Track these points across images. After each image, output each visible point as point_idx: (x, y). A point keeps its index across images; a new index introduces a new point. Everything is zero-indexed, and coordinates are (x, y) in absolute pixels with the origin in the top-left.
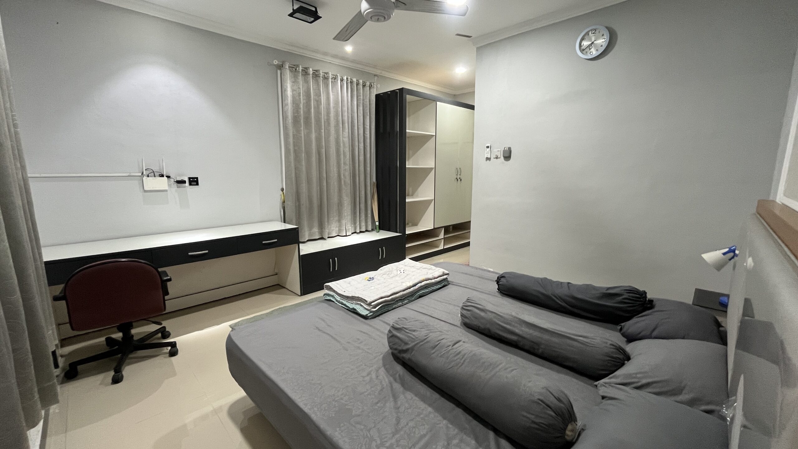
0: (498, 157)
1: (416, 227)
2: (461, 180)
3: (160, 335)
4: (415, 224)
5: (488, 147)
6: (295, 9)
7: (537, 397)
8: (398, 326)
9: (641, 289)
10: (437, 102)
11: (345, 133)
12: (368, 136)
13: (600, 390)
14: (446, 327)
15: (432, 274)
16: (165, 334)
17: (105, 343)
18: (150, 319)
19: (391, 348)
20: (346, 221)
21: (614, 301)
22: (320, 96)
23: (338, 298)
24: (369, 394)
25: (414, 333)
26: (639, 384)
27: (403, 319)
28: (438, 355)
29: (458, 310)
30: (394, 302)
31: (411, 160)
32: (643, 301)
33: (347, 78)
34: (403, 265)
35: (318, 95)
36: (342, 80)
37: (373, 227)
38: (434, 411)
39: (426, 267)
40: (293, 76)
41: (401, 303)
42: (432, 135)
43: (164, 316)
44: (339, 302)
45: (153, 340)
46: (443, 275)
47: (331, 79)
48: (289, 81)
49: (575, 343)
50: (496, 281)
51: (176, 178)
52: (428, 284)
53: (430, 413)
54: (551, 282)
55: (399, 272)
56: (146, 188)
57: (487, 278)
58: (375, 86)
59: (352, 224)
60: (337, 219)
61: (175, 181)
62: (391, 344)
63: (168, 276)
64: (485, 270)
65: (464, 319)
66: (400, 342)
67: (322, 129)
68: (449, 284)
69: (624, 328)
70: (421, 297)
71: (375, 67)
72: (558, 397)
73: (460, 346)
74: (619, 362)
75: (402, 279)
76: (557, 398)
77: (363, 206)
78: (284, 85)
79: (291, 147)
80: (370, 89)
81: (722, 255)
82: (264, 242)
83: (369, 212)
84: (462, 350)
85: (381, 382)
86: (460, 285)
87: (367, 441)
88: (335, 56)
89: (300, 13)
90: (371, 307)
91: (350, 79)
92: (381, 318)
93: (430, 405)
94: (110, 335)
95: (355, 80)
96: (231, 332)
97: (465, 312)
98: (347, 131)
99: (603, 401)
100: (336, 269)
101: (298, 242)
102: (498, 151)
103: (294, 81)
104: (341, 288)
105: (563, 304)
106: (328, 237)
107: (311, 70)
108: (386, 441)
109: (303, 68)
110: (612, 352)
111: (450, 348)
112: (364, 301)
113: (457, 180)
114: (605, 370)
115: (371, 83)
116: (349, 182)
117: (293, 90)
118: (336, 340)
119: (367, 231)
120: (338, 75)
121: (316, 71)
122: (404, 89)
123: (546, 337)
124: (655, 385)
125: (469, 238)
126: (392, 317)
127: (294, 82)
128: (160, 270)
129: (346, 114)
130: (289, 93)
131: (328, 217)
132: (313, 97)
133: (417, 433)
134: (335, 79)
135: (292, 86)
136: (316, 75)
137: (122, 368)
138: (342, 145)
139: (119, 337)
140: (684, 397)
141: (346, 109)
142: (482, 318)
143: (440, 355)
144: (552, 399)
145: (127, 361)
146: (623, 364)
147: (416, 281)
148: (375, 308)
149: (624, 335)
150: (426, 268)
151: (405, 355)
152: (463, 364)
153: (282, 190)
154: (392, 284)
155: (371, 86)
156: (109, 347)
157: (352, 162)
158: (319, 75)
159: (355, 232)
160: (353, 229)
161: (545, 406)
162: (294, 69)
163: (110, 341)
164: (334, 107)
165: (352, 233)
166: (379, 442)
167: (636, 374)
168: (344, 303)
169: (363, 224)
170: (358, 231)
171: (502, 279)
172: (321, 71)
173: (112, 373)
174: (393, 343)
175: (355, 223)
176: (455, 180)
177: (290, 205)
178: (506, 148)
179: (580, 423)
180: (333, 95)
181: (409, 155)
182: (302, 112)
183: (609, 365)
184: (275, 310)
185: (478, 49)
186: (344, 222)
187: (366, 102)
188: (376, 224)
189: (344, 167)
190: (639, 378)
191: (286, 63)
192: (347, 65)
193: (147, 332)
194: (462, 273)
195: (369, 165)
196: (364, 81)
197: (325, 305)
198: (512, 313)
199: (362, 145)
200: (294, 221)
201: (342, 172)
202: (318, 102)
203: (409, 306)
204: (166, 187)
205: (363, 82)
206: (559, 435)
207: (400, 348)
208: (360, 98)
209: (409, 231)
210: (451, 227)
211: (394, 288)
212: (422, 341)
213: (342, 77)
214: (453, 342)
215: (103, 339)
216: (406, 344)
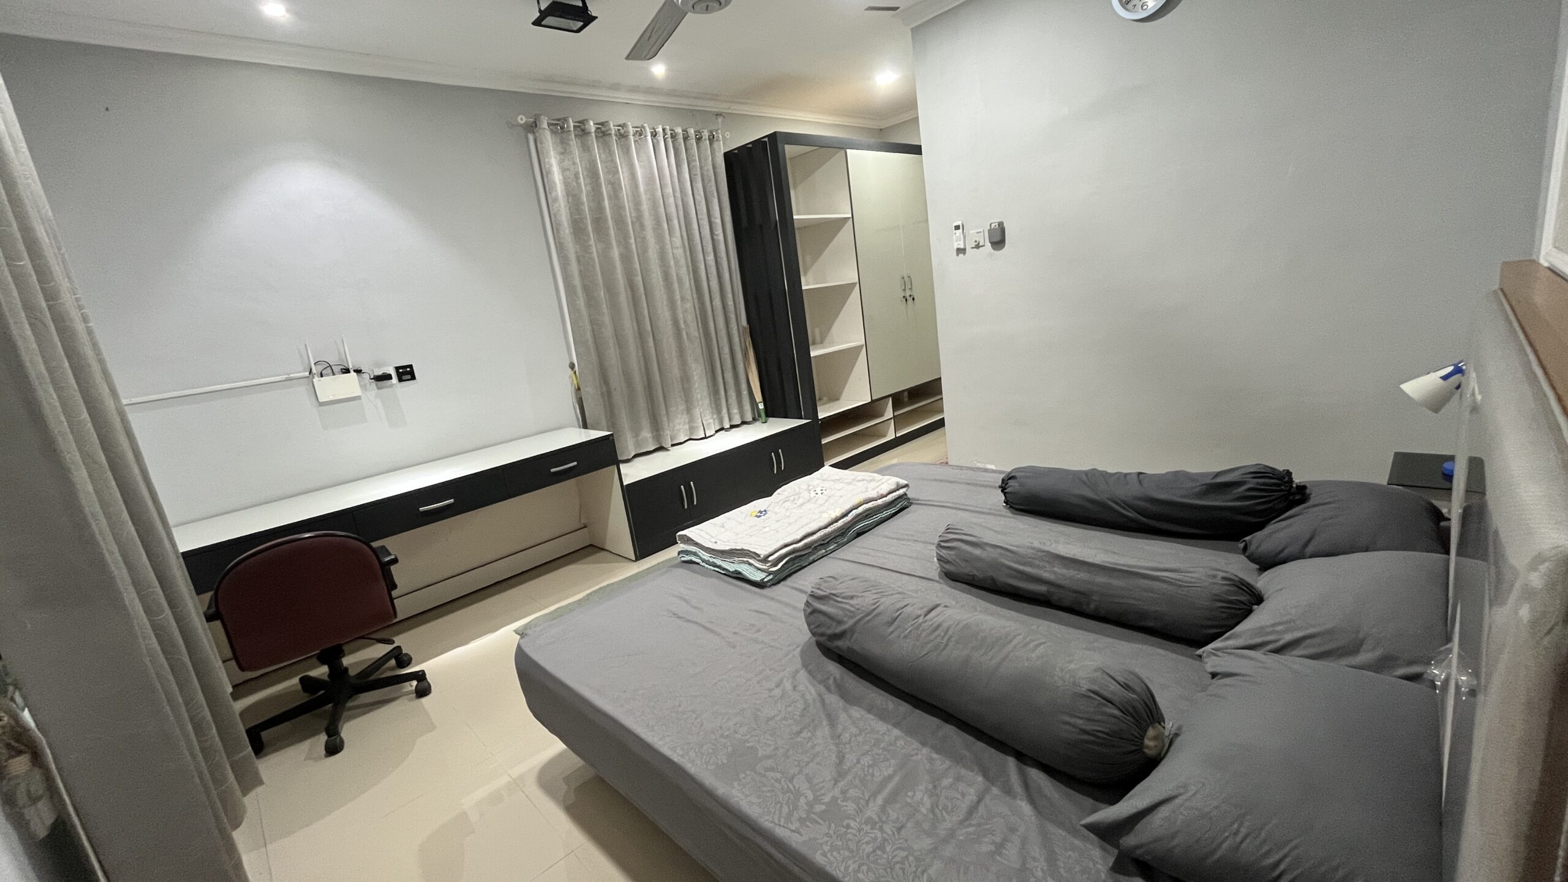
0: (981, 244)
1: (837, 402)
2: (913, 299)
3: (393, 662)
4: (835, 398)
5: (957, 228)
6: (542, 9)
7: (1085, 686)
8: (822, 593)
9: (1281, 467)
10: (848, 151)
11: (674, 239)
12: (721, 237)
13: (1207, 663)
14: (912, 584)
15: (876, 490)
16: (403, 660)
17: (299, 687)
18: (373, 636)
19: (814, 634)
20: (701, 410)
21: (1230, 497)
22: (618, 172)
23: (706, 556)
24: (785, 718)
25: (851, 602)
26: (1281, 643)
27: (830, 579)
28: (899, 636)
29: (931, 550)
30: (810, 550)
31: (810, 274)
32: (1285, 491)
33: (664, 130)
34: (818, 479)
35: (613, 171)
36: (654, 135)
37: (754, 414)
38: (903, 735)
39: (864, 478)
40: (558, 141)
41: (824, 551)
42: (845, 218)
43: (395, 628)
44: (707, 562)
45: (382, 673)
46: (897, 489)
47: (633, 135)
48: (552, 153)
49: (1156, 585)
50: (1000, 487)
51: (373, 371)
52: (870, 509)
53: (897, 738)
54: (1105, 475)
55: (813, 494)
56: (322, 398)
57: (982, 483)
58: (721, 137)
59: (713, 413)
60: (683, 408)
61: (372, 377)
62: (813, 626)
63: (390, 554)
64: (979, 469)
65: (945, 565)
66: (828, 620)
67: (630, 238)
68: (912, 503)
69: (1250, 544)
70: (859, 534)
71: (714, 97)
72: (1125, 684)
73: (939, 615)
74: (1239, 609)
75: (821, 505)
76: (1122, 683)
77: (729, 376)
78: (544, 162)
79: (577, 282)
80: (711, 144)
81: (1441, 381)
82: (553, 470)
83: (744, 386)
84: (943, 621)
85: (803, 696)
86: (931, 503)
87: (789, 798)
88: (634, 89)
89: (554, 16)
90: (770, 564)
91: (671, 130)
92: (789, 582)
93: (896, 725)
94: (307, 671)
95: (679, 130)
96: (521, 641)
97: (944, 552)
98: (678, 233)
99: (1214, 681)
100: (695, 503)
101: (617, 463)
102: (979, 231)
103: (562, 150)
104: (708, 537)
105: (1131, 514)
106: (673, 445)
107: (592, 123)
108: (823, 794)
109: (576, 122)
110: (1228, 592)
111: (921, 620)
112: (755, 556)
113: (906, 300)
114: (1216, 627)
115: (711, 132)
116: (697, 334)
117: (563, 170)
118: (712, 631)
119: (744, 423)
120: (646, 125)
121: (602, 124)
122: (778, 136)
123: (1101, 579)
124: (1308, 641)
125: (942, 411)
126: (808, 579)
127: (563, 153)
128: (375, 544)
129: (671, 200)
130: (557, 176)
131: (666, 405)
132: (604, 177)
133: (877, 774)
134: (640, 135)
135: (561, 162)
136: (602, 132)
137: (339, 727)
138: (672, 263)
139: (323, 674)
140: (1364, 657)
141: (669, 190)
142: (978, 559)
143: (902, 635)
144: (1114, 687)
145: (345, 714)
146: (1250, 612)
147: (848, 507)
148: (775, 566)
149: (1252, 559)
150: (863, 480)
151: (839, 643)
152: (946, 645)
153: (572, 366)
154: (802, 517)
155: (712, 139)
156: (306, 694)
157: (697, 294)
158: (609, 132)
159: (722, 429)
160: (717, 423)
161: (1102, 700)
162: (558, 127)
163: (308, 684)
164: (646, 191)
165: (717, 431)
166: (811, 797)
167: (1273, 625)
168: (718, 563)
169: (735, 411)
170: (727, 426)
171: (1011, 483)
172: (611, 122)
173: (323, 738)
174: (816, 625)
175: (719, 411)
176: (901, 300)
177: (591, 393)
178: (993, 225)
179: (1170, 725)
180: (641, 167)
181: (804, 262)
182: (587, 211)
183: (1224, 615)
184: (593, 592)
185: (915, 31)
186: (697, 412)
187: (708, 170)
188: (757, 406)
189: (682, 306)
190: (1278, 632)
191: (542, 117)
192: (659, 102)
193: (370, 659)
194: (936, 480)
195: (730, 296)
196: (697, 129)
197: (682, 572)
198: (1032, 543)
199: (711, 258)
200: (604, 422)
201: (680, 316)
202: (615, 186)
203: (840, 553)
204: (358, 392)
205: (695, 132)
206: (1134, 748)
207: (829, 632)
208: (694, 166)
209: (824, 412)
210: (906, 394)
211: (807, 524)
212: (869, 614)
213: (654, 129)
214: (925, 610)
215: (295, 681)
216: (840, 622)
